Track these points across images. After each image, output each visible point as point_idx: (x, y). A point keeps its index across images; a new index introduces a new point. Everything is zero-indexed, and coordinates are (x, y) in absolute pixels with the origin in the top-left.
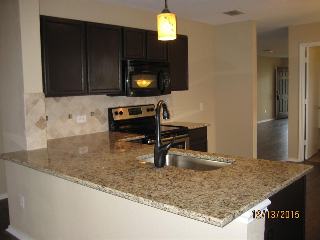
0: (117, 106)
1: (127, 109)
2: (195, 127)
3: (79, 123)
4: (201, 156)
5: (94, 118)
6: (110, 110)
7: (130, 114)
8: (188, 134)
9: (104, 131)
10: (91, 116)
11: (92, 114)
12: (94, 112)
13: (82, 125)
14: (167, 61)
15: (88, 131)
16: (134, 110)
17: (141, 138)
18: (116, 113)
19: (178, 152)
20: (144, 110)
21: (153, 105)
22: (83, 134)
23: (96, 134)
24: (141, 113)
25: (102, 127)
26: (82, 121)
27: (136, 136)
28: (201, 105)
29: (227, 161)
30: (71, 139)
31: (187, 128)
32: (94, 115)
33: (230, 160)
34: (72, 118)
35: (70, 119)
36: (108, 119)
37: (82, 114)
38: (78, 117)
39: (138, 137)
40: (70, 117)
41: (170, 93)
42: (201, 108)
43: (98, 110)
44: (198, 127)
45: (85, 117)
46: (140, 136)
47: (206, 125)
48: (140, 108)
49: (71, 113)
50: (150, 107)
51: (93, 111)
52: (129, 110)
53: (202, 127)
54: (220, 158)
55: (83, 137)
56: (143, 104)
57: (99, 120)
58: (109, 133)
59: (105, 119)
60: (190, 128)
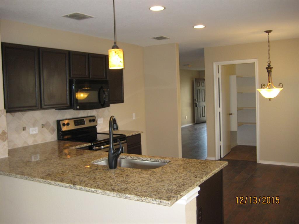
0: (64, 118)
1: (73, 120)
2: (131, 134)
3: (32, 135)
4: (143, 159)
5: (45, 129)
6: (58, 122)
7: (75, 125)
8: (126, 141)
9: (53, 140)
10: (42, 127)
11: (43, 126)
12: (45, 124)
13: (34, 136)
14: (106, 78)
15: (40, 141)
16: (78, 121)
17: (88, 145)
18: (64, 125)
19: (123, 156)
20: (86, 121)
21: (94, 116)
22: (36, 143)
23: (47, 143)
24: (84, 124)
25: (51, 137)
26: (34, 132)
27: (83, 144)
28: (134, 114)
29: (164, 161)
30: (25, 148)
31: (125, 135)
32: (44, 127)
33: (166, 160)
34: (26, 130)
35: (24, 131)
36: (56, 130)
37: (34, 126)
38: (31, 129)
39: (85, 145)
40: (24, 129)
41: (109, 106)
42: (134, 118)
43: (48, 122)
44: (134, 134)
45: (37, 128)
46: (87, 144)
47: (140, 132)
48: (84, 120)
49: (25, 125)
50: (92, 118)
51: (43, 124)
52: (74, 121)
53: (137, 134)
54: (158, 159)
55: (36, 147)
56: (86, 115)
57: (50, 131)
58: (58, 142)
59: (54, 130)
60: (127, 135)
